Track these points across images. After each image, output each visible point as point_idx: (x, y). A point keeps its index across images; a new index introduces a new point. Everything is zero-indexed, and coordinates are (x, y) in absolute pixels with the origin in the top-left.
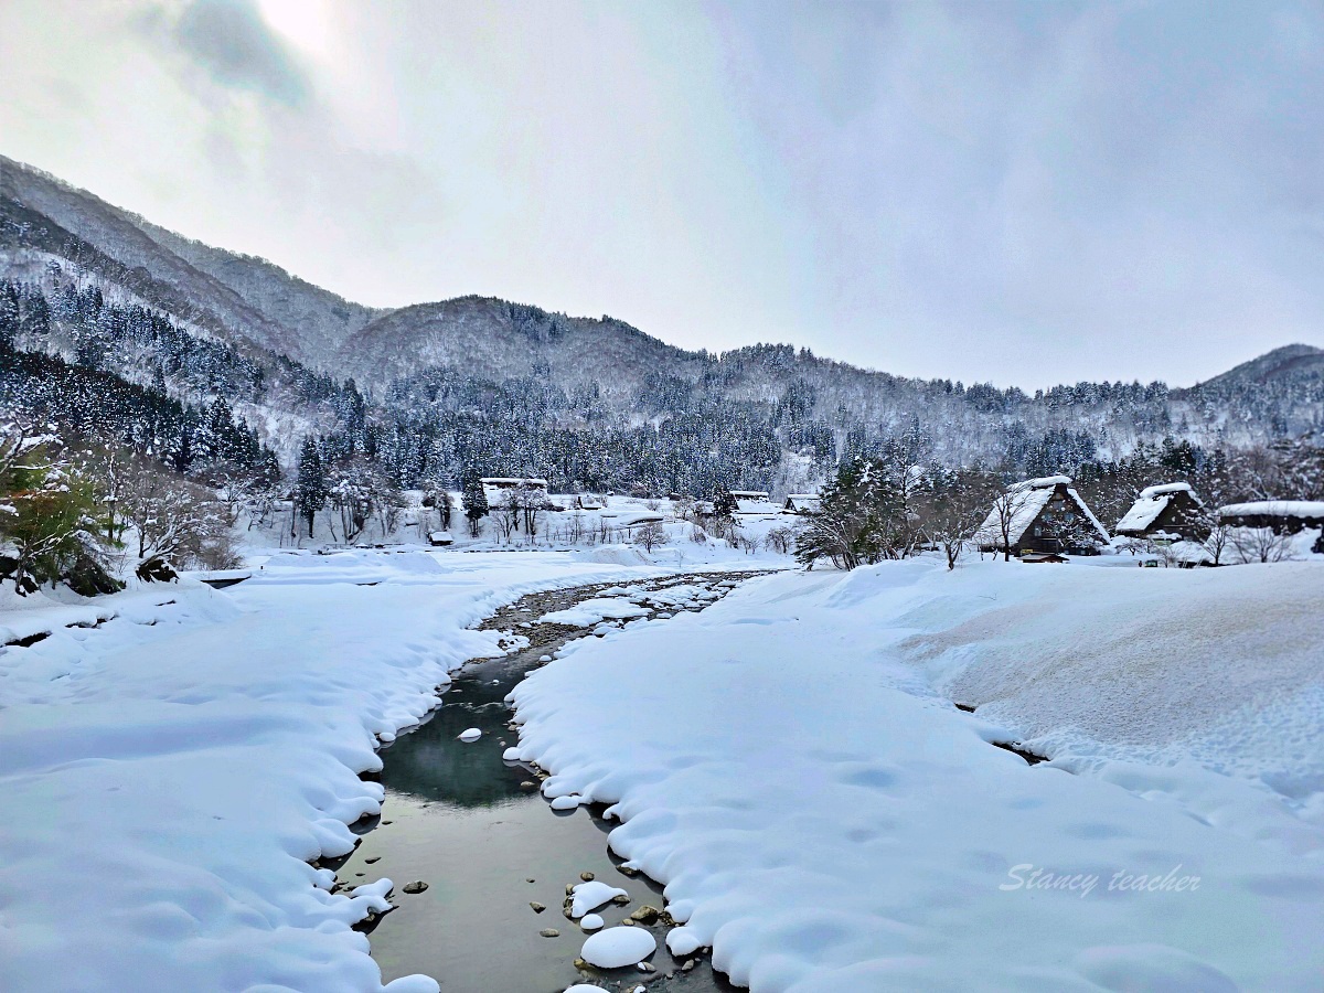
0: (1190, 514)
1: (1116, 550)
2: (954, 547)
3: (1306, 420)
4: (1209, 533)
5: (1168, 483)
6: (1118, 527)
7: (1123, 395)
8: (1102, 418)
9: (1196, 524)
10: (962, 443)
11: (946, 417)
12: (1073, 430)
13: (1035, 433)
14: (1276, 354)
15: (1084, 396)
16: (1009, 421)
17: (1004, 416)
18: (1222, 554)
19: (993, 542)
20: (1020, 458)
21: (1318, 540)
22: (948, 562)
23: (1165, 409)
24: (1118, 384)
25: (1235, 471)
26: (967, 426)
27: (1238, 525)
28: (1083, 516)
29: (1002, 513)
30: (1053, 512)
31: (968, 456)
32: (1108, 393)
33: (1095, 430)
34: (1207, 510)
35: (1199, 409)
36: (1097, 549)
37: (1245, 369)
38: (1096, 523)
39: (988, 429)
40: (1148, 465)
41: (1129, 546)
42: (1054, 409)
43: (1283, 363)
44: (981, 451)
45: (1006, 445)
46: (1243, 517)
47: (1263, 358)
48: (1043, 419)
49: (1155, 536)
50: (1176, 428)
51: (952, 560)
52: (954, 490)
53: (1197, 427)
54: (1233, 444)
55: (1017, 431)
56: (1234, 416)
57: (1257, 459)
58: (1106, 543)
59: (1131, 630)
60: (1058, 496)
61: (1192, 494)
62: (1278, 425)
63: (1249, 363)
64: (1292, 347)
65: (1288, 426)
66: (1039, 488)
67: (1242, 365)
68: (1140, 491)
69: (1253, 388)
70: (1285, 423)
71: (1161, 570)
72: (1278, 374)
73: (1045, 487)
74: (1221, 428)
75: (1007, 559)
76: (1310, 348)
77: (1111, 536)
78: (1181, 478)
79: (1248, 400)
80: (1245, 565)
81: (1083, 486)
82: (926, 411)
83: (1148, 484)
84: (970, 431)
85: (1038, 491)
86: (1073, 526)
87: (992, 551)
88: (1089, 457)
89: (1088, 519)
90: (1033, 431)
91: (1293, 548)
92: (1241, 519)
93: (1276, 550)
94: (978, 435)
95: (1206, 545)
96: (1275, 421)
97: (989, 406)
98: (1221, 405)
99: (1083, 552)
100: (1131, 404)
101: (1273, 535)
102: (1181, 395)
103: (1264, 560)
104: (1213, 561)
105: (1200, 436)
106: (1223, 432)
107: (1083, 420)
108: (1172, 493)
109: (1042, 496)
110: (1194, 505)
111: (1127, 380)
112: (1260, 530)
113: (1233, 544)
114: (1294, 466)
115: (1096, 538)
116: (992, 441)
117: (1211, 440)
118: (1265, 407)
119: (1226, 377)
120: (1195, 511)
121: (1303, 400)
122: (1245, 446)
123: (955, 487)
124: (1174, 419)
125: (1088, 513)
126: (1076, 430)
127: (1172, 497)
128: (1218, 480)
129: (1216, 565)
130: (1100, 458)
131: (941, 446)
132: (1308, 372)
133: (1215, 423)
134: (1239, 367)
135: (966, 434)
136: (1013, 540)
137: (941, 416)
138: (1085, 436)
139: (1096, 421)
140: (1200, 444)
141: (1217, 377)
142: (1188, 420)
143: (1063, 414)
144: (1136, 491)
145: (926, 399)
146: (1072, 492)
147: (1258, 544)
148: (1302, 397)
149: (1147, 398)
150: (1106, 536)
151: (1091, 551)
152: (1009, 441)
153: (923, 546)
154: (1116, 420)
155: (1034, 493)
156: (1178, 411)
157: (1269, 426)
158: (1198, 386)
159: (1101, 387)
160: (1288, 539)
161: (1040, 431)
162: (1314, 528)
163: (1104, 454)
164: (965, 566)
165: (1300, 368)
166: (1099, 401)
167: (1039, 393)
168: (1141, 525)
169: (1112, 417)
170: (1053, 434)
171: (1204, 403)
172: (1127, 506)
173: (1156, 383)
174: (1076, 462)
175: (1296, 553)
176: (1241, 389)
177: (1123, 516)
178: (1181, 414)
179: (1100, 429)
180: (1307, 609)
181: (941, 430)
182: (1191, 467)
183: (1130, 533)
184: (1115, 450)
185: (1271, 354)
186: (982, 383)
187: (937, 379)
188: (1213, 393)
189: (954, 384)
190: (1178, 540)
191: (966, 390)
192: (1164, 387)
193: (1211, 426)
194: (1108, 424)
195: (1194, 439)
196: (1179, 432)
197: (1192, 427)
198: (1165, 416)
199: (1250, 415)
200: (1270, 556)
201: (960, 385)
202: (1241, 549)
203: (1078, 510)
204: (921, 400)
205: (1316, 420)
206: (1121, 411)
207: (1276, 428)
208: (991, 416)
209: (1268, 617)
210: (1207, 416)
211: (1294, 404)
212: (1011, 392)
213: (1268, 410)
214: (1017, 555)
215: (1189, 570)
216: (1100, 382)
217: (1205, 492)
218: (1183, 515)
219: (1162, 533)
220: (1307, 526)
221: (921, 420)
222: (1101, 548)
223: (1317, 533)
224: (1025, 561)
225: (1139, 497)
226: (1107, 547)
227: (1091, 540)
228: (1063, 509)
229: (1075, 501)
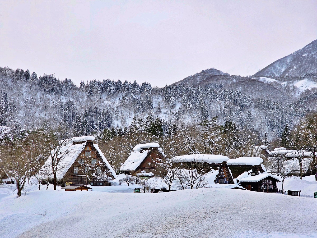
0: (158, 161)
1: (119, 183)
2: (21, 181)
3: (217, 110)
4: (166, 173)
5: (148, 142)
6: (122, 168)
7: (128, 88)
8: (117, 102)
9: (161, 167)
10: (35, 113)
11: (25, 94)
12: (101, 108)
13: (79, 109)
14: (204, 73)
15: (107, 88)
16: (64, 100)
17: (62, 97)
18: (172, 184)
19: (46, 177)
20: (70, 124)
21: (217, 176)
22: (17, 191)
23: (150, 99)
24: (126, 82)
25: (181, 136)
26: (39, 102)
27: (180, 168)
28: (102, 161)
29: (53, 158)
30: (85, 158)
31: (38, 121)
32: (120, 87)
33: (113, 109)
34: (167, 158)
35: (167, 100)
36: (109, 182)
37: (189, 79)
38: (109, 166)
39: (51, 105)
40: (138, 132)
41: (126, 180)
42: (90, 95)
43: (207, 78)
44: (47, 118)
45: (62, 115)
46: (183, 163)
47: (198, 74)
48: (84, 100)
49: (140, 174)
50: (155, 110)
51: (20, 190)
52: (26, 143)
53: (165, 111)
54: (183, 122)
55: (69, 107)
56: (184, 105)
57: (192, 130)
58: (114, 178)
59: (121, 232)
60: (88, 148)
61: (160, 149)
62: (204, 112)
63: (192, 76)
64: (211, 70)
65: (209, 113)
66: (77, 143)
67: (188, 77)
68: (134, 147)
69: (192, 90)
70: (207, 111)
71: (141, 194)
72: (205, 84)
73: (81, 143)
74: (177, 112)
75: (55, 189)
76: (219, 72)
77: (117, 174)
78: (155, 140)
79: (190, 96)
80: (183, 190)
81: (104, 143)
82: (12, 89)
83: (138, 143)
84: (40, 105)
85: (76, 145)
86: (96, 167)
87: (46, 183)
88: (109, 125)
89: (104, 163)
90: (78, 107)
91: (205, 180)
92: (182, 164)
93: (198, 181)
94: (45, 108)
95: (165, 179)
96: (202, 109)
97: (52, 90)
98: (178, 99)
99: (101, 184)
100: (132, 94)
101: (196, 173)
102: (158, 91)
103: (192, 187)
104: (168, 189)
105: (167, 116)
106: (178, 114)
107: (107, 102)
108: (150, 149)
109: (79, 148)
110: (160, 155)
111: (131, 81)
112: (190, 170)
113: (178, 179)
114: (209, 135)
115: (108, 175)
116: (54, 112)
117: (173, 119)
118: (198, 102)
119: (180, 83)
120: (160, 159)
121: (215, 99)
122: (189, 123)
123: (27, 141)
124: (155, 105)
125: (105, 159)
126: (102, 108)
127: (150, 151)
128: (173, 142)
129: (169, 190)
130: (115, 127)
131: (21, 114)
132: (218, 84)
133: (174, 109)
134: (187, 78)
135: (38, 106)
136: (60, 176)
137: (22, 94)
138: (107, 112)
139: (113, 103)
140: (167, 120)
141: (176, 83)
142: (162, 106)
143: (95, 98)
144: (131, 147)
145: (13, 81)
146: (96, 146)
147: (189, 179)
148: (215, 97)
149: (141, 92)
150: (114, 174)
151: (106, 183)
152: (64, 113)
153: (4, 180)
154: (124, 104)
155: (74, 146)
156: (157, 100)
157: (200, 113)
158: (167, 87)
159: (116, 83)
160: (204, 176)
161: (83, 108)
162: (216, 169)
163: (117, 124)
164: (28, 194)
165: (215, 82)
166: (115, 91)
167: (82, 84)
168: (133, 167)
169: (122, 101)
170: (89, 110)
171: (169, 97)
172: (127, 156)
173: (145, 83)
174: (102, 128)
175: (207, 184)
176: (187, 91)
177: (124, 162)
178: (158, 102)
179: (116, 109)
180: (208, 215)
181: (21, 103)
182: (161, 134)
183: (127, 172)
184: (123, 122)
185: (202, 72)
186: (48, 74)
187: (20, 69)
188: (174, 92)
189: (31, 74)
190: (152, 176)
191: (38, 78)
192: (150, 86)
193: (173, 111)
194: (120, 106)
195: (164, 117)
196: (156, 113)
197: (163, 111)
198: (150, 103)
199: (191, 106)
200: (195, 186)
201: (34, 74)
202: (181, 181)
203: (98, 157)
204: (9, 82)
205: (221, 111)
206: (127, 98)
207: (203, 114)
208: (53, 96)
209: (190, 220)
210: (171, 105)
211: (211, 101)
212: (66, 82)
213: (200, 103)
214: (63, 186)
215: (156, 194)
216: (116, 81)
217: (166, 149)
218: (154, 161)
219: (144, 173)
220: (212, 168)
221: (8, 96)
222: (111, 181)
223: (217, 172)
224: (66, 190)
225: (133, 151)
226: (114, 181)
227: (106, 176)
228: (90, 156)
229: (97, 152)
